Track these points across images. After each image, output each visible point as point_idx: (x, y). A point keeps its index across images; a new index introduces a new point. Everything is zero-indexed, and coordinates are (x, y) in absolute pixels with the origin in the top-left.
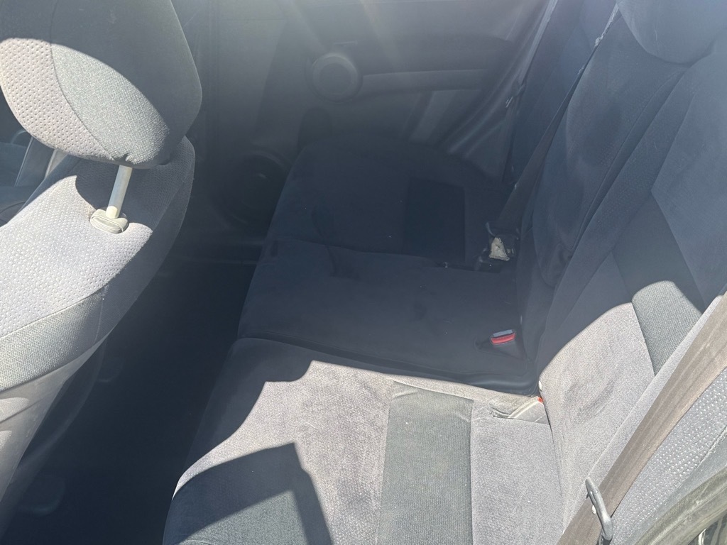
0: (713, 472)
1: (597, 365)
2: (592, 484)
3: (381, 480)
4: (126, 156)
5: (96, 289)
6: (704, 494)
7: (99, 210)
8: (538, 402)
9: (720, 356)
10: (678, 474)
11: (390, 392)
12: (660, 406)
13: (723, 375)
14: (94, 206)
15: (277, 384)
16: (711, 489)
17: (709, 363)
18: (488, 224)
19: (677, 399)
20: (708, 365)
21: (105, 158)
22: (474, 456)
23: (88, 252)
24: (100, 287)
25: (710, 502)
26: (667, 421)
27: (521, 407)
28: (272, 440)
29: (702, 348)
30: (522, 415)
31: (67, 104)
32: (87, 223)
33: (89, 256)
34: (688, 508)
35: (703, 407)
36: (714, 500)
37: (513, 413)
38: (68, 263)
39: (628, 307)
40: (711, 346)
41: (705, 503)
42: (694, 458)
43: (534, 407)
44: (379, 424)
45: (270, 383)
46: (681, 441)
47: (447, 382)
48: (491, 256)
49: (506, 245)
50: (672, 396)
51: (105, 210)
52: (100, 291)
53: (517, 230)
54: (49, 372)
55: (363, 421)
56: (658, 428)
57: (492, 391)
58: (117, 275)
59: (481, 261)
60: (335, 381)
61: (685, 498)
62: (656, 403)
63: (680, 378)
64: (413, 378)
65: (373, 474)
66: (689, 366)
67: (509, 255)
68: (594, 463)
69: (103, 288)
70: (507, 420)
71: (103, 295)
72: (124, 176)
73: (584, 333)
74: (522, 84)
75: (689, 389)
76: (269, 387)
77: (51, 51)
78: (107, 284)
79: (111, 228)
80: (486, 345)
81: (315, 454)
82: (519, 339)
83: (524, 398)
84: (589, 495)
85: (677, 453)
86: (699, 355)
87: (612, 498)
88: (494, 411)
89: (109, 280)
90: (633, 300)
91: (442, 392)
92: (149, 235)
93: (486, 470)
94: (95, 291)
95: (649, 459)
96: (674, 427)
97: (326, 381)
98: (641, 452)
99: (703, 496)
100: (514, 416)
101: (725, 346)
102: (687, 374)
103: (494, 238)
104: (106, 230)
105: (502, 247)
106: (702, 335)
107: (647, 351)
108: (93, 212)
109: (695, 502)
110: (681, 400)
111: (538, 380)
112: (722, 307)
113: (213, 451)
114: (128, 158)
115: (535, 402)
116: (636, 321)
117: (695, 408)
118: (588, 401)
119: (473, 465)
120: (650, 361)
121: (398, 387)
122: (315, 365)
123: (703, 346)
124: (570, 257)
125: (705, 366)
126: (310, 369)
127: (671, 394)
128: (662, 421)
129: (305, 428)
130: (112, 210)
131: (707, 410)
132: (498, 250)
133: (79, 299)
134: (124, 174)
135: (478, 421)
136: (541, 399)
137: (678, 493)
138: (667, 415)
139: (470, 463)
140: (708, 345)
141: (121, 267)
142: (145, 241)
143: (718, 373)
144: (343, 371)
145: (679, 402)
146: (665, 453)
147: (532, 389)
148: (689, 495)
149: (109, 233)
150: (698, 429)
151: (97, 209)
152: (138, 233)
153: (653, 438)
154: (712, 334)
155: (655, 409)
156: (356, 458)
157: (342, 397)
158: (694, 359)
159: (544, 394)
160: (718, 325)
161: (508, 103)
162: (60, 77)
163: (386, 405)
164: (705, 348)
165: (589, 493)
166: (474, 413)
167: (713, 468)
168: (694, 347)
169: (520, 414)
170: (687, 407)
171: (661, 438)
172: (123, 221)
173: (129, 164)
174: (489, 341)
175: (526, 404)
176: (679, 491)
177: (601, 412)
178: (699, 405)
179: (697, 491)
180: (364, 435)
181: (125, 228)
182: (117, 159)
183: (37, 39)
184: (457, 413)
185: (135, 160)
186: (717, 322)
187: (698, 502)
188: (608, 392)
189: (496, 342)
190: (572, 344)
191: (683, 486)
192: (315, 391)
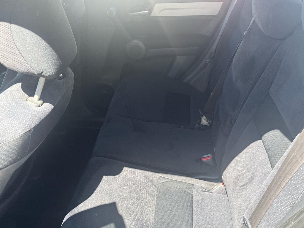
0: (299, 209)
1: (247, 167)
2: (246, 218)
3: (154, 219)
4: (42, 72)
5: (27, 130)
6: (295, 219)
7: (31, 97)
8: (222, 185)
9: (300, 158)
10: (283, 212)
11: (158, 181)
12: (275, 182)
13: (302, 167)
14: (28, 96)
15: (109, 177)
16: (298, 216)
17: (296, 162)
18: (200, 110)
19: (282, 178)
20: (295, 163)
21: (33, 73)
22: (194, 208)
23: (25, 114)
24: (30, 129)
25: (298, 222)
26: (278, 188)
27: (215, 188)
28: (106, 201)
29: (292, 156)
30: (215, 191)
31: (17, 50)
32: (25, 102)
33: (25, 116)
34: (288, 226)
35: (294, 181)
36: (300, 221)
37: (211, 190)
38: (16, 119)
39: (260, 142)
40: (297, 154)
41: (296, 223)
42: (290, 204)
43: (220, 187)
44: (153, 194)
45: (105, 176)
46: (284, 197)
47: (182, 177)
48: (201, 124)
49: (208, 119)
50: (280, 177)
51: (33, 97)
52: (29, 131)
53: (212, 113)
54: (6, 167)
55: (145, 193)
56: (274, 191)
57: (202, 181)
58: (37, 124)
59: (197, 126)
60: (134, 176)
61: (287, 221)
62: (273, 181)
63: (283, 169)
64: (168, 174)
65: (150, 216)
66: (287, 164)
67: (209, 123)
68: (246, 209)
69: (31, 130)
70: (209, 193)
71: (31, 133)
72: (42, 82)
73: (241, 154)
74: (214, 53)
75: (287, 174)
76: (105, 178)
77: (11, 27)
78: (32, 128)
79: (35, 105)
80: (199, 161)
81: (124, 207)
82: (213, 158)
83: (216, 184)
84: (244, 223)
85: (282, 202)
86: (291, 158)
87: (255, 224)
88: (203, 189)
89: (33, 127)
90: (262, 139)
91: (180, 181)
92: (52, 108)
93: (200, 215)
94: (27, 131)
95: (270, 205)
96: (281, 190)
97: (130, 176)
98: (267, 202)
99: (295, 220)
100: (212, 191)
101: (303, 154)
102: (287, 167)
103: (202, 116)
104: (34, 105)
105: (206, 120)
106: (293, 150)
107: (268, 160)
108: (28, 98)
109: (291, 223)
110: (284, 178)
111: (222, 175)
112: (301, 137)
113: (79, 206)
114: (43, 74)
115: (221, 185)
116: (264, 147)
117: (290, 182)
118: (244, 182)
119: (194, 212)
120: (270, 164)
121: (161, 179)
122: (125, 169)
123: (293, 154)
124: (235, 122)
125: (294, 163)
126: (123, 171)
127: (279, 176)
128: (276, 188)
129: (120, 196)
130: (36, 97)
131: (295, 182)
132: (204, 121)
133: (20, 134)
134: (42, 81)
135: (196, 193)
136: (223, 184)
137: (284, 219)
138: (278, 185)
139: (192, 212)
140: (295, 154)
141: (39, 121)
142: (50, 111)
143: (300, 166)
144: (137, 172)
145: (283, 179)
146: (277, 202)
147: (219, 180)
148: (288, 220)
149: (34, 107)
150: (292, 191)
151: (30, 96)
152: (48, 107)
153: (272, 196)
154: (297, 149)
155: (273, 183)
156: (142, 209)
157: (136, 183)
158: (289, 160)
159: (224, 181)
160: (299, 145)
161: (208, 61)
162: (14, 38)
163: (156, 186)
164: (294, 155)
165: (244, 222)
166: (194, 190)
167: (299, 207)
168: (289, 155)
169: (214, 190)
170: (287, 181)
171: (275, 196)
172: (41, 102)
173: (44, 76)
174: (201, 159)
175: (217, 186)
176: (284, 218)
177: (249, 187)
178: (292, 180)
179: (292, 218)
180: (147, 199)
181: (42, 105)
182: (38, 74)
183: (5, 22)
184: (187, 190)
185: (46, 75)
186: (299, 144)
187: (292, 223)
188: (252, 178)
189: (203, 160)
190: (236, 158)
191: (286, 216)
192: (125, 180)
